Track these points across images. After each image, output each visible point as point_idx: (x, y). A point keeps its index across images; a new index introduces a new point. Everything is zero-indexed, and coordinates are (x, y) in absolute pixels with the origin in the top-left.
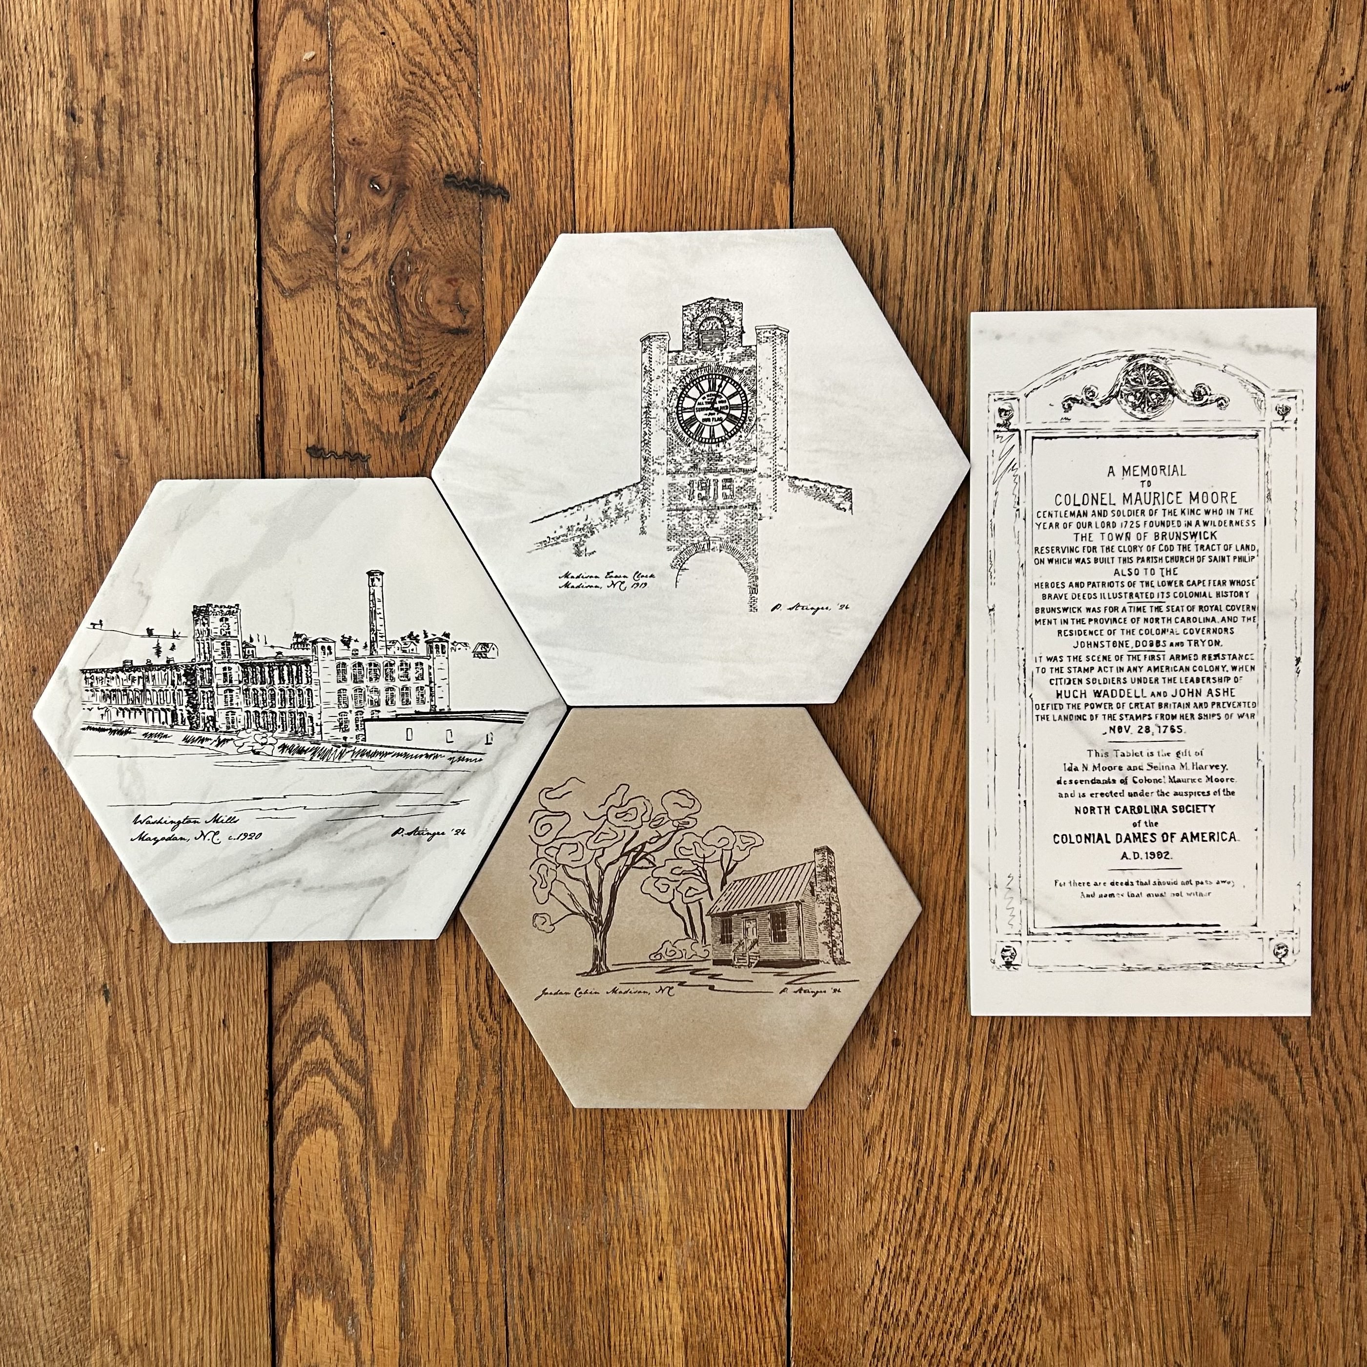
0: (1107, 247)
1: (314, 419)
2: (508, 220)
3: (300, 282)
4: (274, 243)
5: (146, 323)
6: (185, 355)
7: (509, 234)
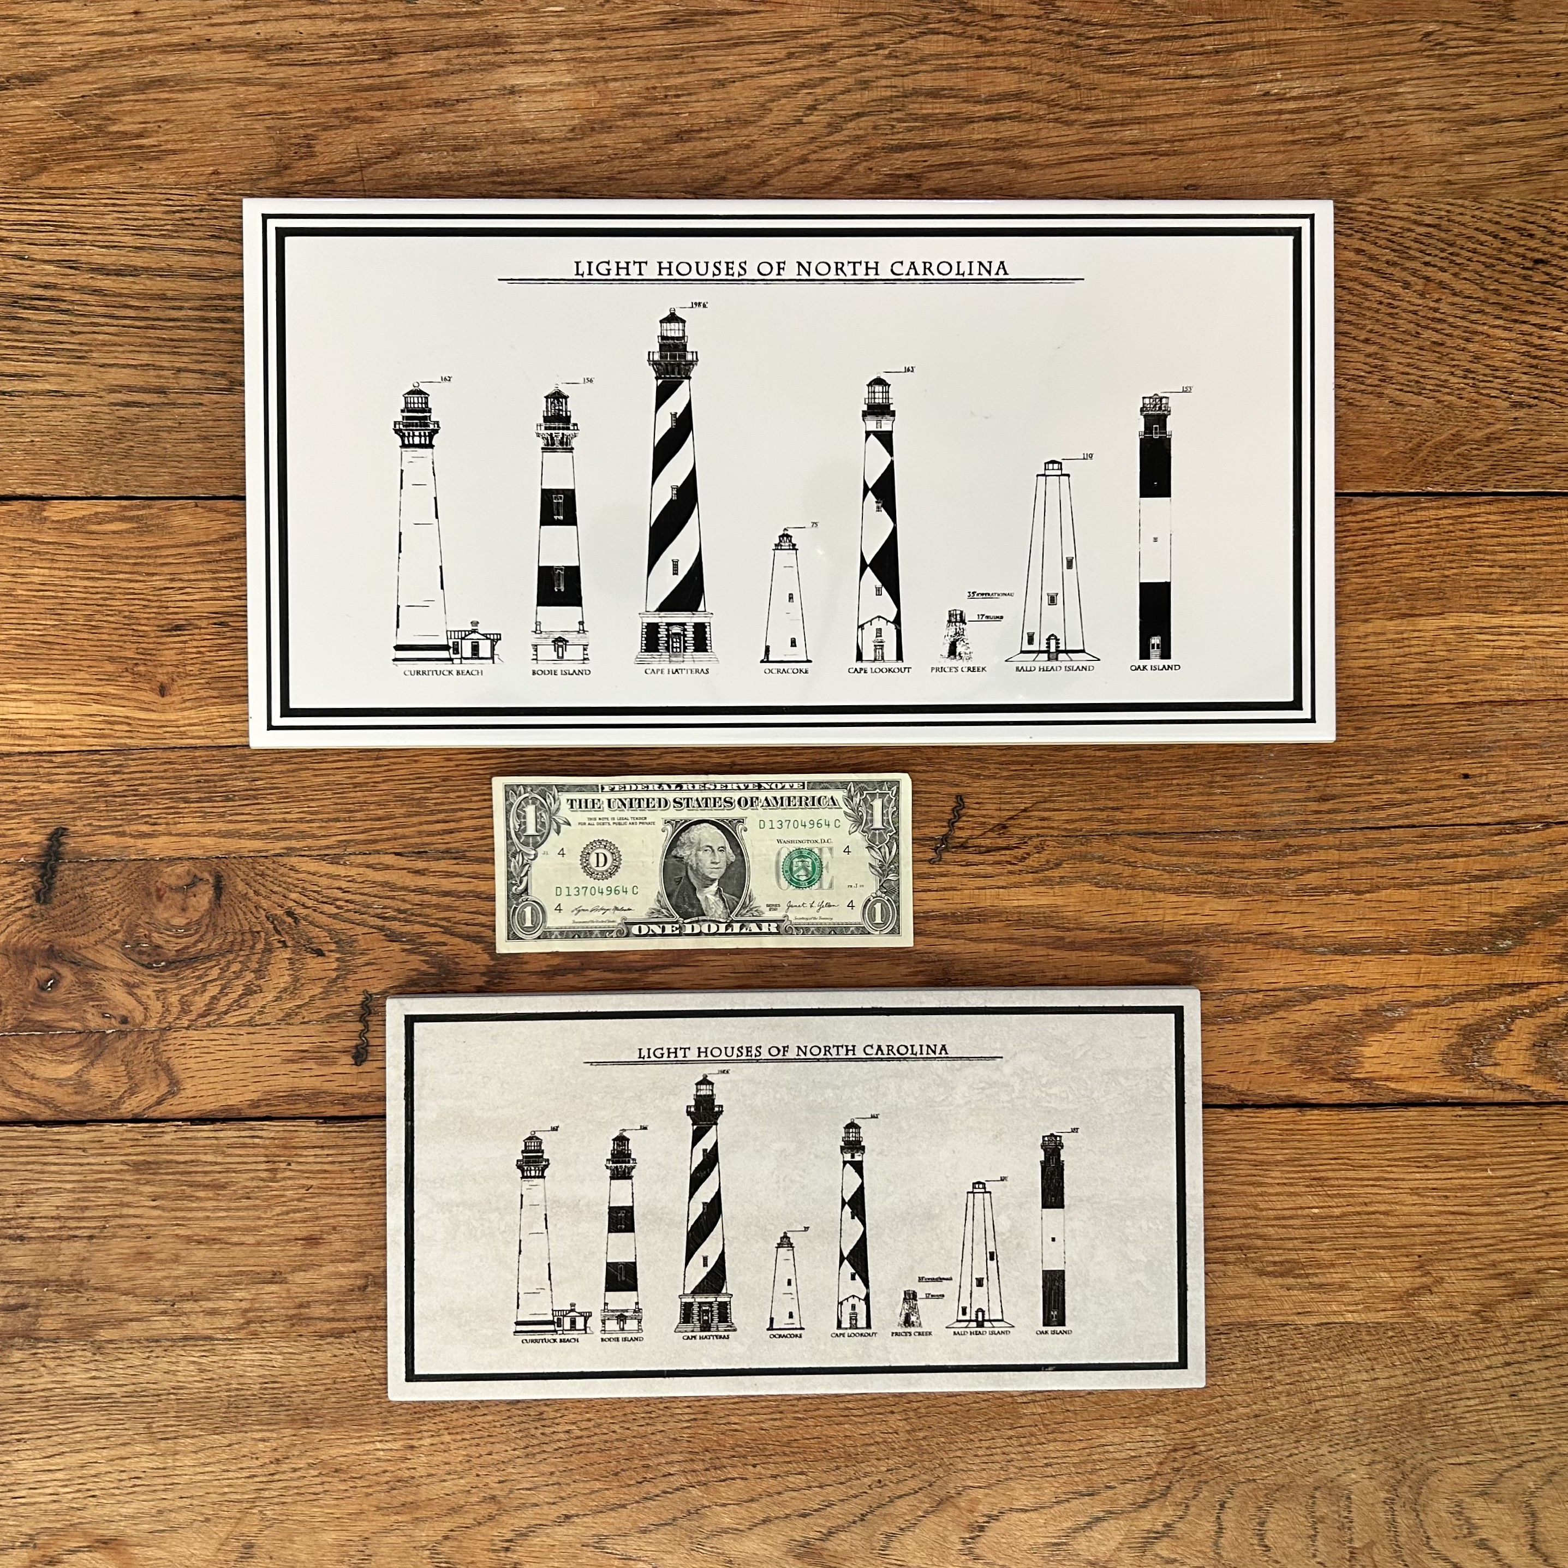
0: (117, 132)
1: (321, 1056)
2: (88, 829)
3: (162, 1073)
4: (116, 1104)
5: (210, 1254)
6: (247, 1208)
7: (105, 827)
